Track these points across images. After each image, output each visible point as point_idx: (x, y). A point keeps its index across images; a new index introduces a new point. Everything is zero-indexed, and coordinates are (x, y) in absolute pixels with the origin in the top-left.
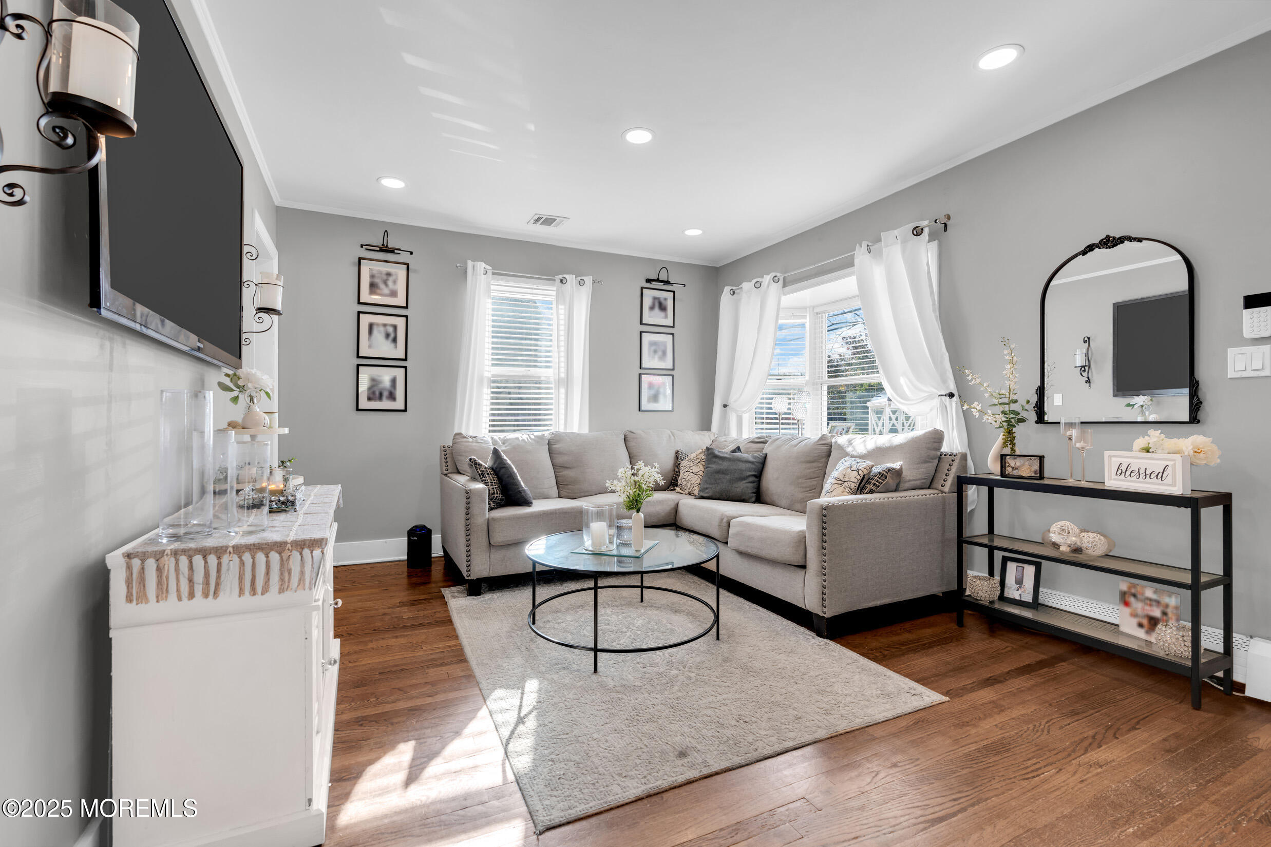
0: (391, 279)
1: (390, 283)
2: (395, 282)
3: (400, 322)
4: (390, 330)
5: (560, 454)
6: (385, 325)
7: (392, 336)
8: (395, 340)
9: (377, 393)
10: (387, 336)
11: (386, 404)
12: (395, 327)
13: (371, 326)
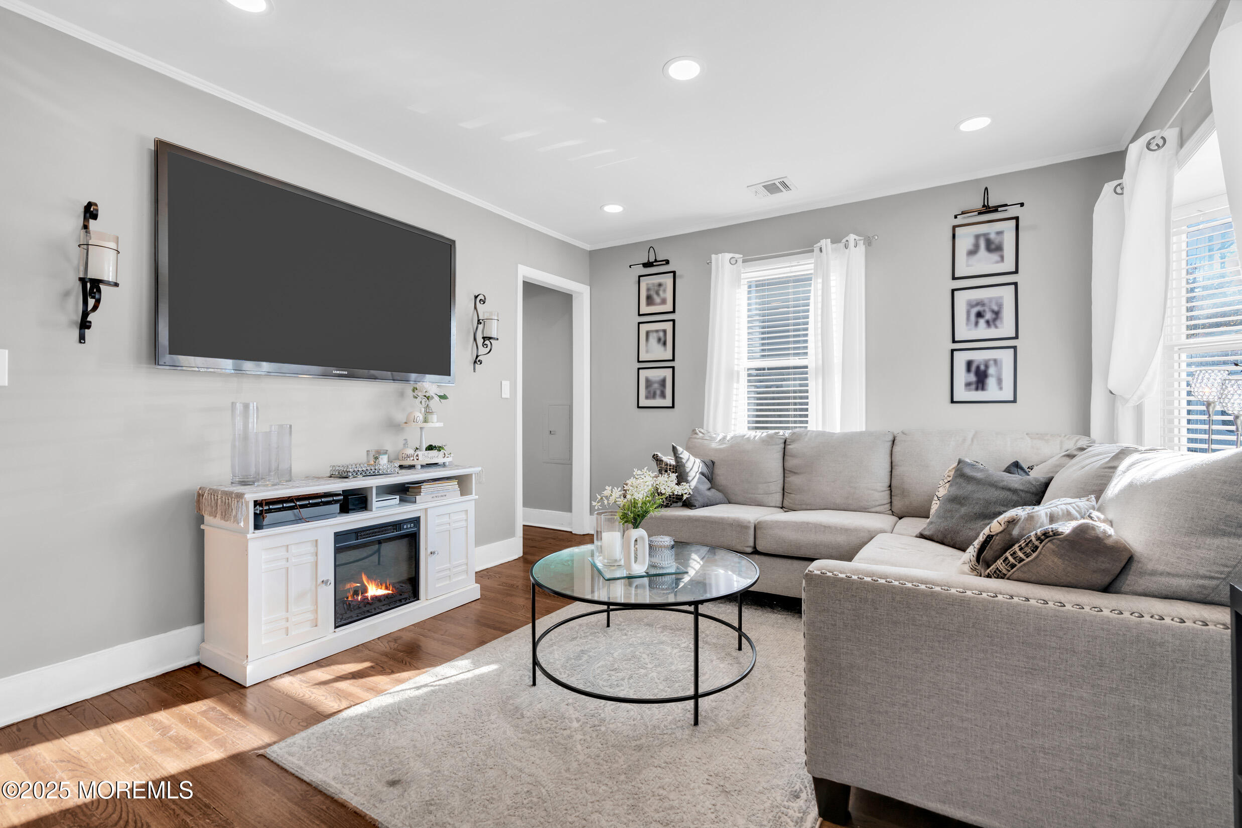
0: (662, 288)
1: (661, 293)
2: (665, 291)
3: (668, 326)
4: (661, 334)
5: (793, 456)
6: (657, 331)
7: (663, 340)
8: (665, 344)
9: (652, 392)
10: (659, 340)
11: (658, 402)
12: (665, 331)
13: (648, 333)
